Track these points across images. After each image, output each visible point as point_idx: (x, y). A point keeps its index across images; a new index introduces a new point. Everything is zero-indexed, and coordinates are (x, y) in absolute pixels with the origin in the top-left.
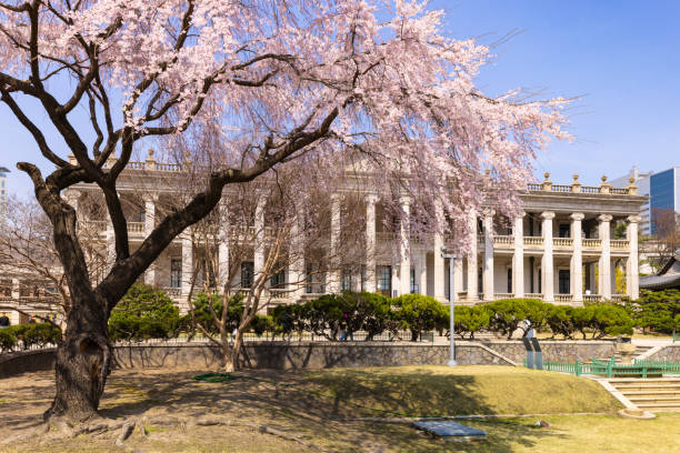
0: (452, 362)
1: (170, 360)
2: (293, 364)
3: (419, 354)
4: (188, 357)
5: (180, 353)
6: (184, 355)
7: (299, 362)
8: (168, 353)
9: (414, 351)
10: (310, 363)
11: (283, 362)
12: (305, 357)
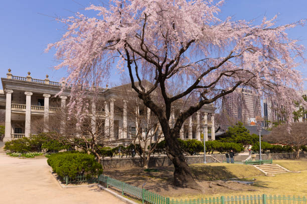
0: (205, 162)
1: (118, 165)
2: (159, 165)
3: (195, 160)
4: (125, 163)
5: (122, 162)
6: (123, 163)
7: (161, 164)
8: (117, 162)
9: (194, 159)
10: (164, 164)
11: (155, 164)
12: (162, 162)
